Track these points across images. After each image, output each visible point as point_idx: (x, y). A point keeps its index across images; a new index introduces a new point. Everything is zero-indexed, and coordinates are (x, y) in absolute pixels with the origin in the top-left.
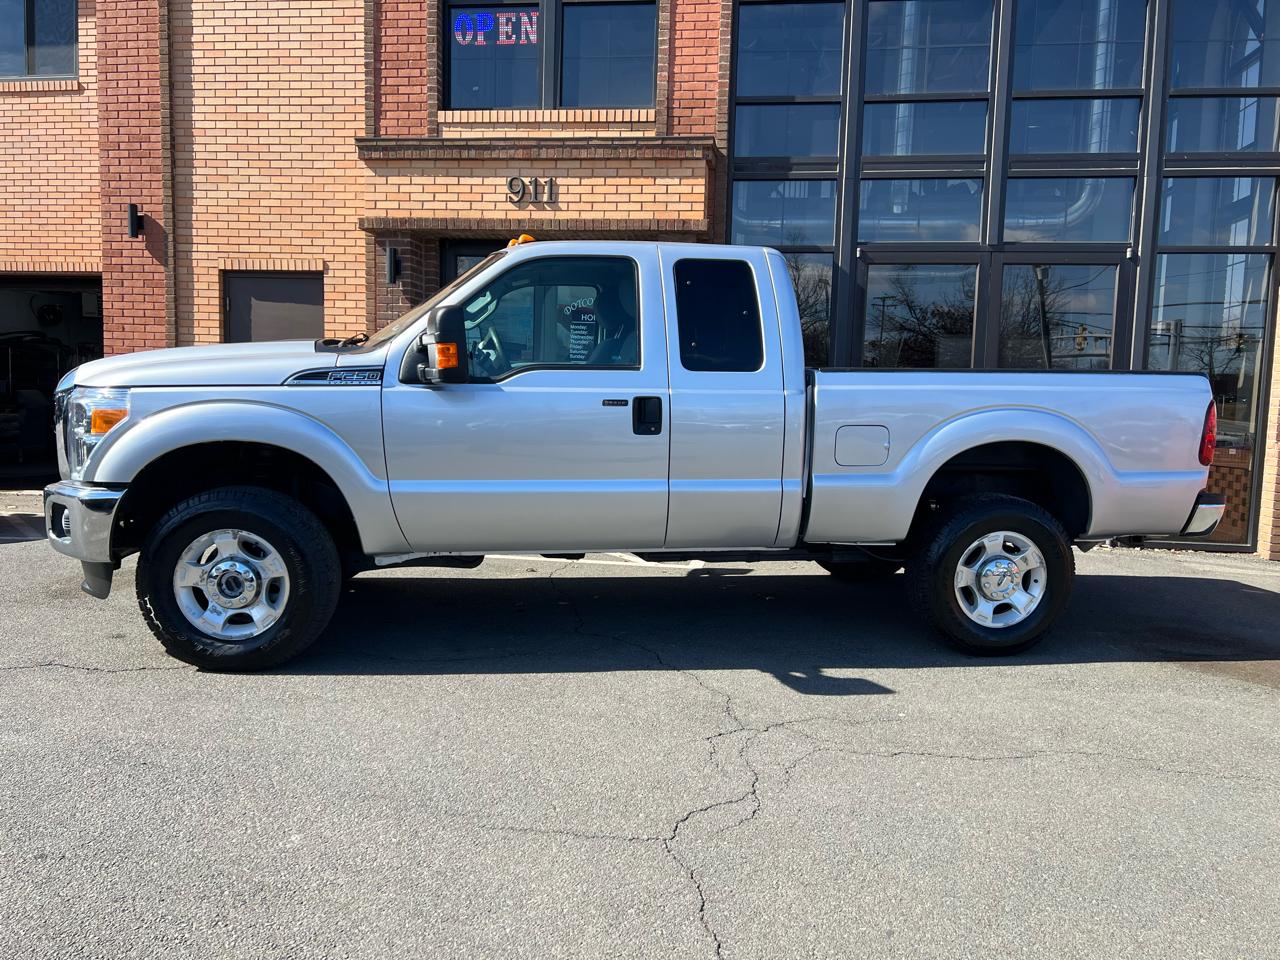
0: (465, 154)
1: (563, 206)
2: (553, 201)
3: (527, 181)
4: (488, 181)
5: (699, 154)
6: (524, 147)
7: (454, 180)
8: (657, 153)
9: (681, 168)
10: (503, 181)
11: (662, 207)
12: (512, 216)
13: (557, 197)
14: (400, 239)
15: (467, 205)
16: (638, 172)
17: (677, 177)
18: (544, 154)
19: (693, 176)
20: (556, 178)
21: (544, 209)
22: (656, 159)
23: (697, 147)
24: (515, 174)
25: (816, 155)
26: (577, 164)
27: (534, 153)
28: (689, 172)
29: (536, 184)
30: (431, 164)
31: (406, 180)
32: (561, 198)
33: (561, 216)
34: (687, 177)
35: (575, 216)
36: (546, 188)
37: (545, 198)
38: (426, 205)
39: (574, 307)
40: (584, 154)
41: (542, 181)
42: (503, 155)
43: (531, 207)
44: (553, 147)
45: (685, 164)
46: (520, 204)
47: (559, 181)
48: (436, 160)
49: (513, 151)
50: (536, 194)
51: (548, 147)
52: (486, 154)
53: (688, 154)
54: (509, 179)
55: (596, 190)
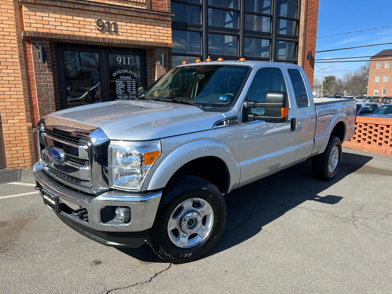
0: (76, 6)
1: (121, 34)
2: (116, 31)
3: (104, 21)
4: (87, 19)
5: (170, 19)
6: (103, 7)
7: (71, 17)
8: (156, 17)
9: (163, 23)
10: (94, 20)
11: (157, 37)
12: (99, 36)
13: (118, 30)
14: (44, 42)
15: (78, 30)
16: (148, 23)
17: (162, 27)
18: (112, 11)
19: (167, 27)
20: (117, 21)
21: (113, 34)
22: (154, 19)
23: (169, 16)
24: (100, 18)
25: (195, 23)
26: (125, 17)
27: (107, 10)
28: (166, 25)
29: (108, 23)
30: (59, 8)
31: (46, 15)
32: (119, 30)
33: (119, 37)
34: (165, 27)
35: (125, 38)
36: (113, 25)
37: (113, 30)
38: (58, 28)
39: (116, 73)
40: (128, 13)
41: (111, 22)
42: (93, 9)
43: (107, 33)
44: (116, 9)
45: (165, 22)
46: (102, 31)
47: (118, 23)
48: (61, 7)
49: (98, 8)
50: (109, 27)
51: (113, 8)
52: (86, 8)
53: (166, 18)
54: (96, 20)
55: (133, 28)
